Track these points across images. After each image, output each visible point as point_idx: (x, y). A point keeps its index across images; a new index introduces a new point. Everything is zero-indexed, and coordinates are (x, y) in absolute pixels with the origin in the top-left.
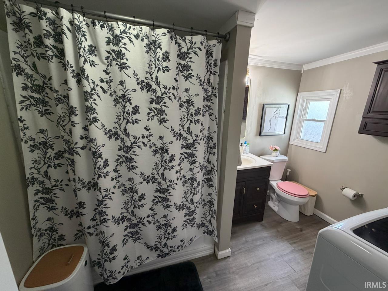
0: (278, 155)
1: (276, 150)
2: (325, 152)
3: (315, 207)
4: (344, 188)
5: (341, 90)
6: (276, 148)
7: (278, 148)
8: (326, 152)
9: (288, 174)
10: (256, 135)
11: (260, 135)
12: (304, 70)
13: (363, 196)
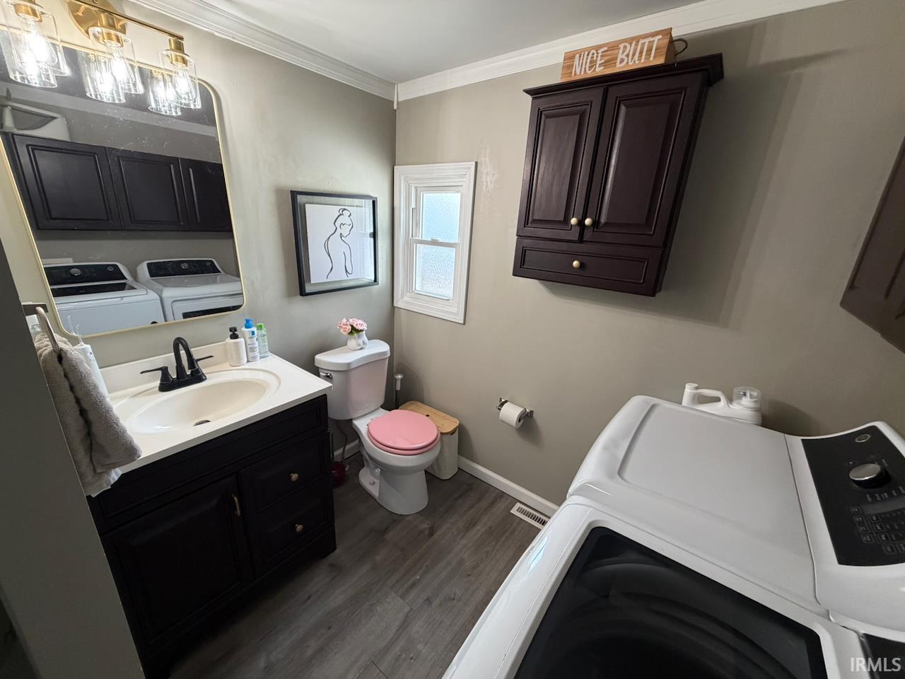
0: (364, 343)
1: (354, 330)
2: (462, 322)
3: (459, 453)
4: (502, 404)
5: (476, 163)
6: (355, 326)
7: (361, 324)
8: (464, 324)
9: (398, 388)
10: (290, 294)
11: (303, 293)
12: (400, 100)
13: (534, 415)
